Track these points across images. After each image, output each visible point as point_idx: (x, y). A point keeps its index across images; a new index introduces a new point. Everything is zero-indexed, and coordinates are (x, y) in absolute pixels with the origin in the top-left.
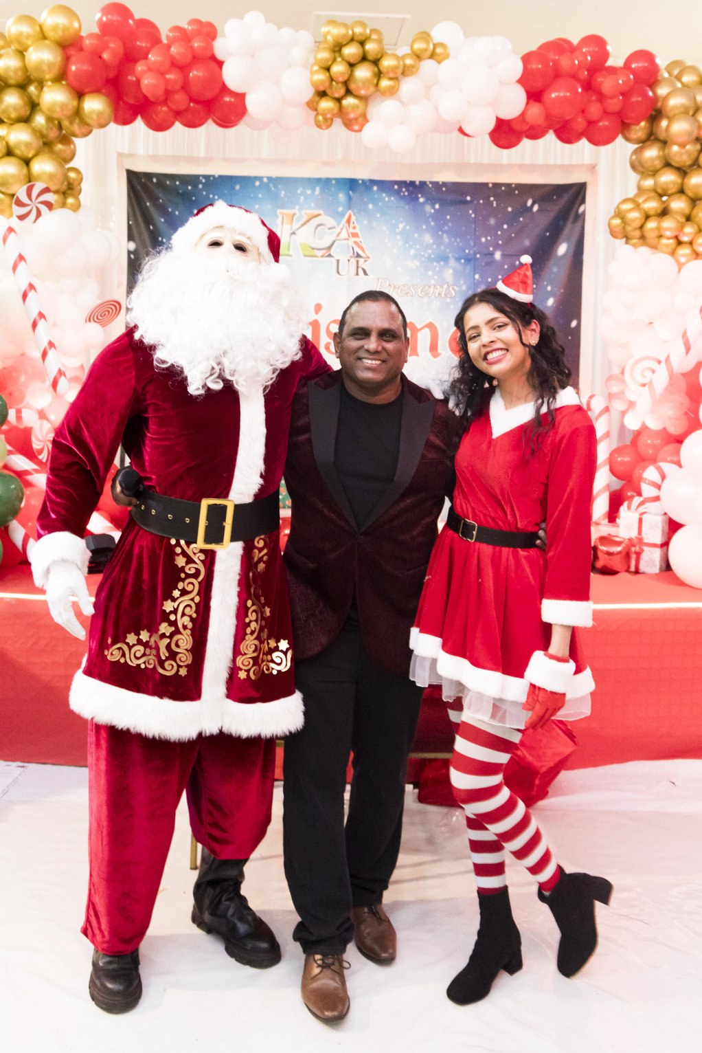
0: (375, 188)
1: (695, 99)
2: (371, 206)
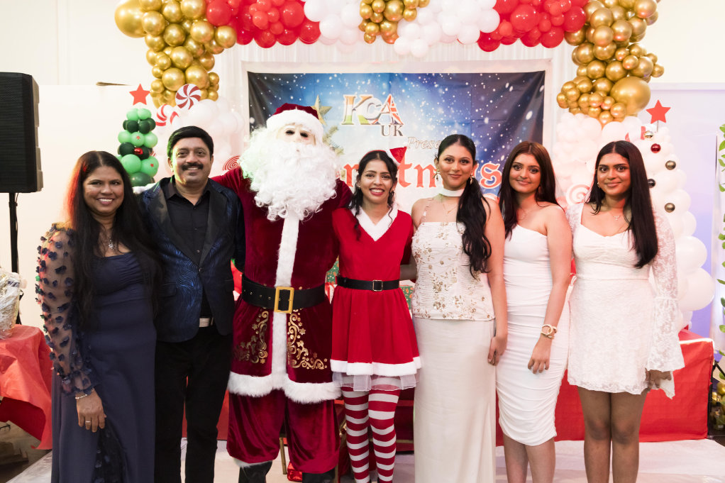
0: (406, 79)
1: (612, 15)
2: (403, 91)
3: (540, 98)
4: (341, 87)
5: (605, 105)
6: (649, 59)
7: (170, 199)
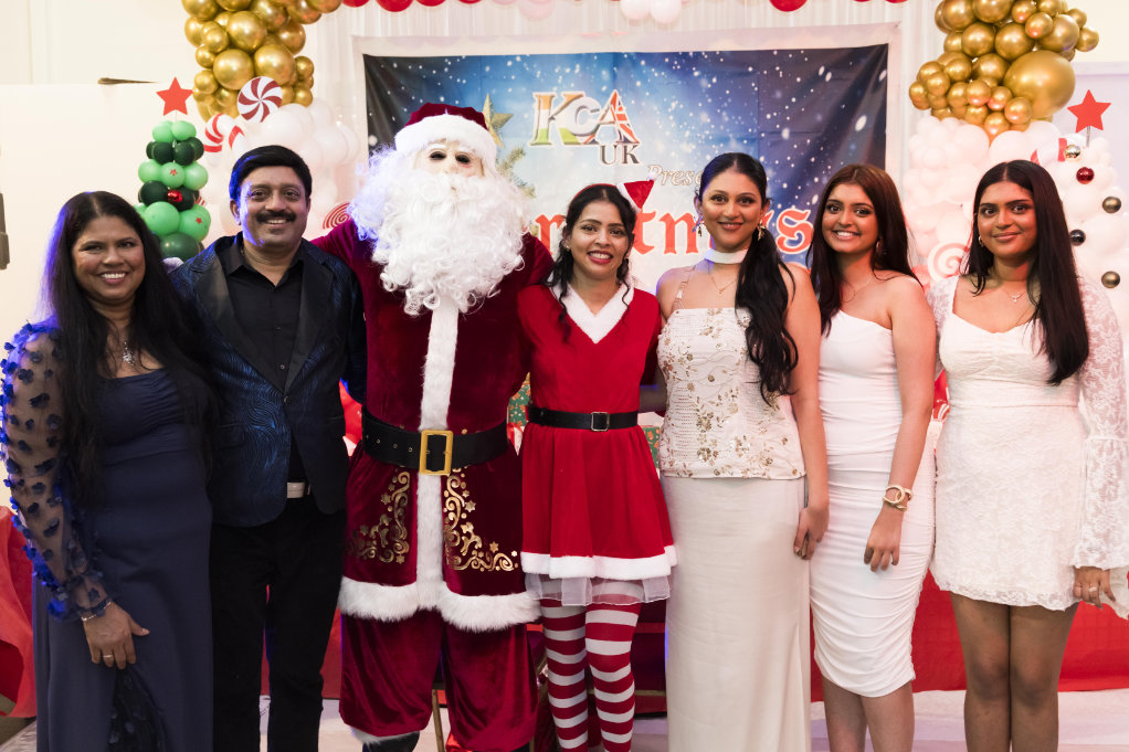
0: (643, 63)
2: (639, 84)
3: (881, 91)
4: (529, 79)
5: (996, 102)
6: (1072, 20)
7: (234, 274)
